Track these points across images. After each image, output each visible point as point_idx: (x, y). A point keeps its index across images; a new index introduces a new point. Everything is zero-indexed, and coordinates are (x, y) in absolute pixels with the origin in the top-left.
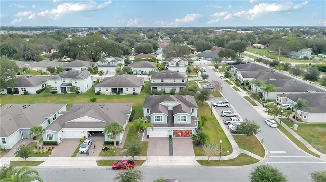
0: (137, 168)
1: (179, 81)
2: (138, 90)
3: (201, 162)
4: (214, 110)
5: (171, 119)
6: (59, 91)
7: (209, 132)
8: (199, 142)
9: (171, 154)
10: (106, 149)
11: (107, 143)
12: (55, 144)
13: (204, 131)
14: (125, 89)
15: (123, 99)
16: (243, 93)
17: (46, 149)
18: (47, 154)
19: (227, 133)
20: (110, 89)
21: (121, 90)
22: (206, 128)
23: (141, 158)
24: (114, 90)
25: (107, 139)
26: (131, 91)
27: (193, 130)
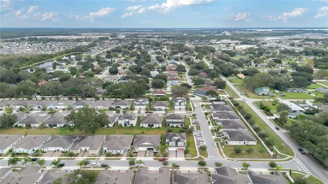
0: (166, 161)
1: (180, 121)
2: (160, 126)
3: (186, 159)
4: (194, 137)
5: (177, 144)
6: (123, 125)
7: (190, 149)
8: (186, 152)
9: (176, 157)
10: (155, 155)
11: (155, 153)
12: (137, 152)
13: (188, 149)
14: (154, 125)
15: (155, 131)
16: (211, 127)
17: (135, 154)
18: (136, 156)
19: (197, 149)
20: (147, 125)
21: (153, 125)
22: (190, 147)
23: (167, 158)
24: (149, 125)
25: (155, 151)
26: (157, 126)
27: (184, 148)
